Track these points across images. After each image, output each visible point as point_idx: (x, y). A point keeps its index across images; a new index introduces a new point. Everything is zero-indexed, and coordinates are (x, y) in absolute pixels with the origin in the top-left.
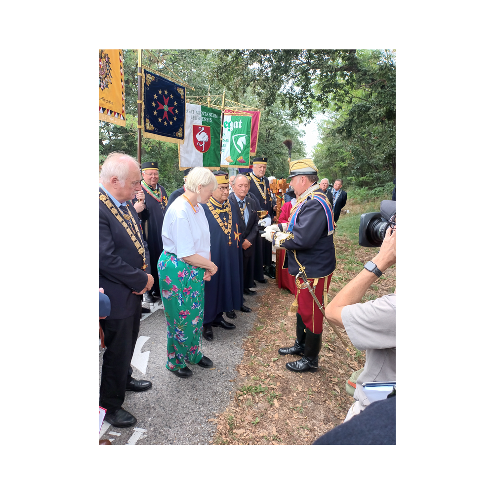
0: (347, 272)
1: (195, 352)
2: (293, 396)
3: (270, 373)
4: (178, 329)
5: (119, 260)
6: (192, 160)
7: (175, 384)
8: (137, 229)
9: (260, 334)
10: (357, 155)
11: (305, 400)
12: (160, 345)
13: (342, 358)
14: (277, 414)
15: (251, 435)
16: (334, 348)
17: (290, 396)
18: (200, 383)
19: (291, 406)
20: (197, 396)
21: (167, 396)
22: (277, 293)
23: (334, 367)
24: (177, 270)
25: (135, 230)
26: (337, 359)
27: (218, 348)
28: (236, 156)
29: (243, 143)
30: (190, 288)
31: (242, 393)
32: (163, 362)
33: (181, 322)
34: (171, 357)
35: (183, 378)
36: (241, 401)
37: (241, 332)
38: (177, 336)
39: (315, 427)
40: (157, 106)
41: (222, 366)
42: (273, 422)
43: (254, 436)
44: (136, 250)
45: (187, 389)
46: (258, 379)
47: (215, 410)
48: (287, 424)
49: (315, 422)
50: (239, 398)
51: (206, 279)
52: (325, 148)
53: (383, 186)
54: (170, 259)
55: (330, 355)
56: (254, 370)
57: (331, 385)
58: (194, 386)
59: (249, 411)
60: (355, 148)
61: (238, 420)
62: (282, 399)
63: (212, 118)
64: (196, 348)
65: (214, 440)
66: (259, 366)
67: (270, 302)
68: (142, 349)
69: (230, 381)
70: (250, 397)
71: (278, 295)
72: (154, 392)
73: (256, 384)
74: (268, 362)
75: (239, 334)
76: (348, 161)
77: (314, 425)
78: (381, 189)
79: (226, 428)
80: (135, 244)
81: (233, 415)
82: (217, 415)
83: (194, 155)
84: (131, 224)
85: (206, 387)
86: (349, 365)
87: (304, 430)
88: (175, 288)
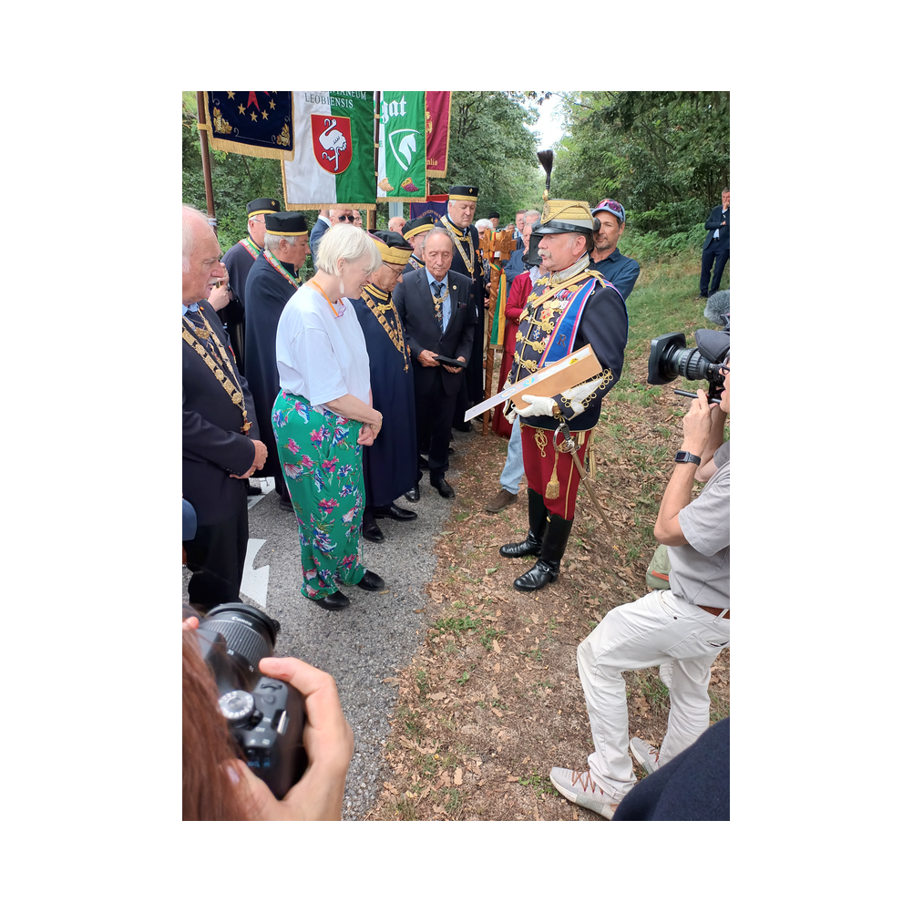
0: (616, 404)
1: (352, 565)
2: (524, 632)
3: (483, 594)
4: (319, 530)
5: (197, 419)
6: (313, 188)
7: (320, 621)
8: (224, 355)
9: (464, 526)
10: (639, 165)
11: (544, 638)
12: (287, 554)
13: (606, 562)
14: (498, 664)
15: (458, 701)
16: (593, 547)
17: (519, 634)
18: (364, 617)
19: (521, 649)
20: (361, 641)
21: (308, 643)
22: (490, 450)
23: (593, 579)
24: (310, 427)
25: (221, 358)
26: (597, 564)
27: (392, 555)
28: (398, 177)
29: (410, 148)
30: (334, 460)
31: (438, 632)
32: (295, 585)
33: (323, 519)
34: (309, 576)
35: (333, 610)
36: (437, 645)
37: (429, 524)
38: (317, 542)
39: (562, 683)
41: (400, 586)
42: (493, 678)
43: (461, 702)
44: (227, 397)
45: (343, 630)
46: (464, 605)
47: (393, 663)
48: (516, 680)
49: (562, 674)
50: (434, 640)
51: (363, 443)
52: (577, 148)
53: (686, 230)
54: (294, 407)
55: (585, 558)
56: (456, 591)
57: (588, 610)
58: (354, 624)
59: (451, 661)
60: (635, 149)
61: (433, 677)
62: (506, 639)
63: (352, 98)
64: (353, 558)
65: (395, 712)
66: (465, 583)
67: (478, 467)
68: (255, 562)
69: (415, 612)
70: (452, 638)
71: (493, 455)
72: (285, 638)
73: (461, 615)
74: (479, 575)
75: (427, 529)
76: (621, 178)
77: (559, 680)
78: (682, 235)
79: (415, 692)
80: (224, 385)
81: (424, 670)
82: (397, 670)
83: (315, 176)
84: (212, 347)
85: (375, 624)
86: (617, 573)
87: (544, 689)
88: (307, 461)
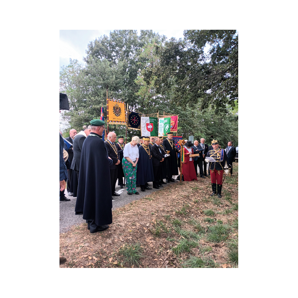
6: (146, 134)
28: (165, 132)
29: (168, 127)
40: (132, 120)
44: (115, 153)
63: (154, 120)
83: (147, 132)
